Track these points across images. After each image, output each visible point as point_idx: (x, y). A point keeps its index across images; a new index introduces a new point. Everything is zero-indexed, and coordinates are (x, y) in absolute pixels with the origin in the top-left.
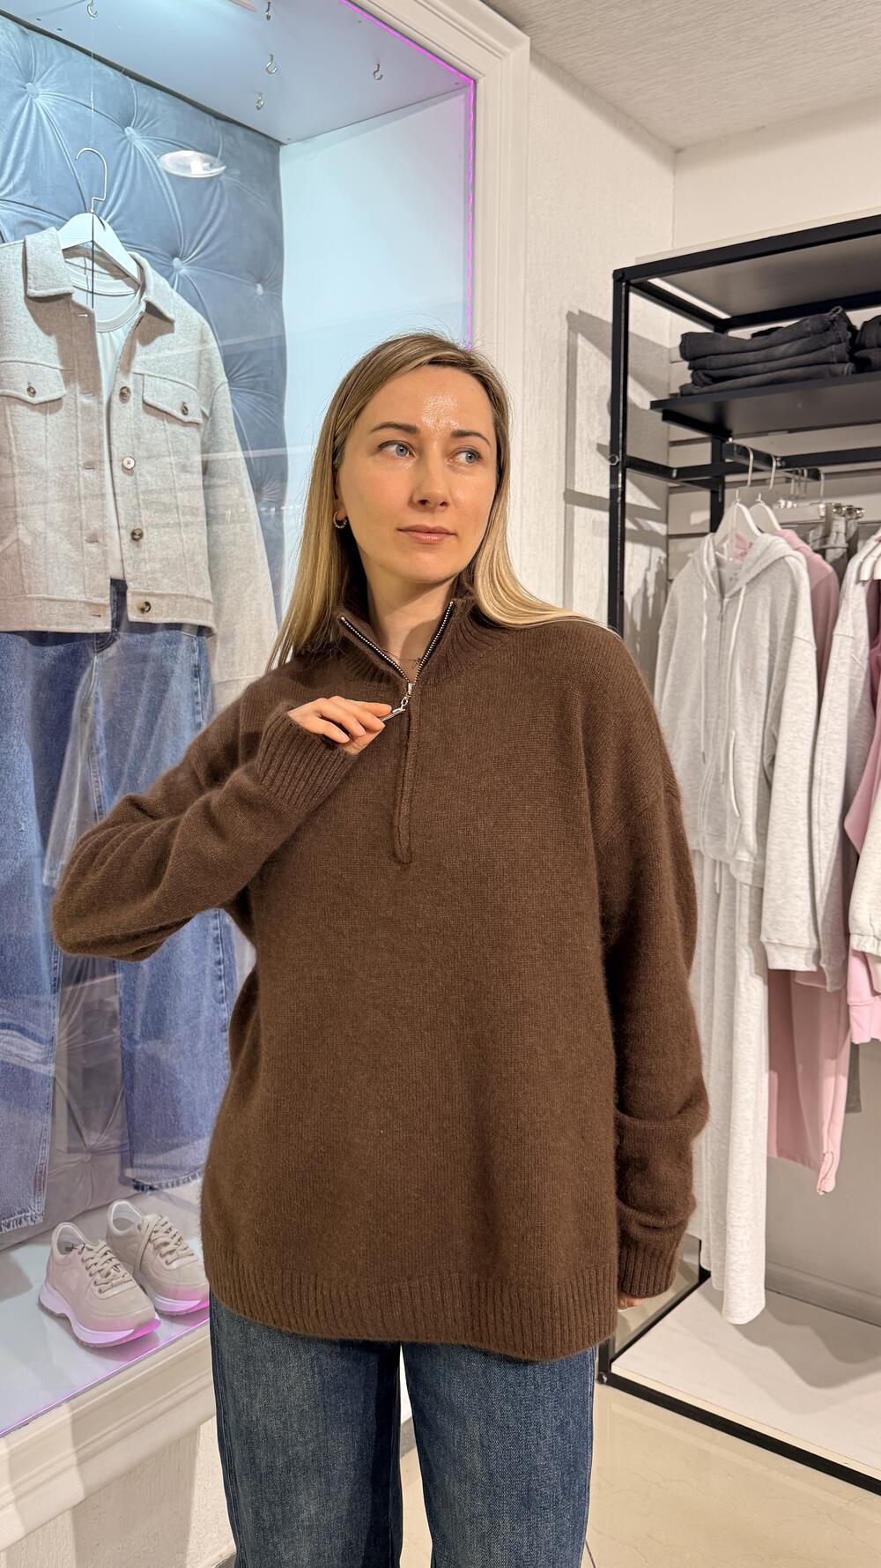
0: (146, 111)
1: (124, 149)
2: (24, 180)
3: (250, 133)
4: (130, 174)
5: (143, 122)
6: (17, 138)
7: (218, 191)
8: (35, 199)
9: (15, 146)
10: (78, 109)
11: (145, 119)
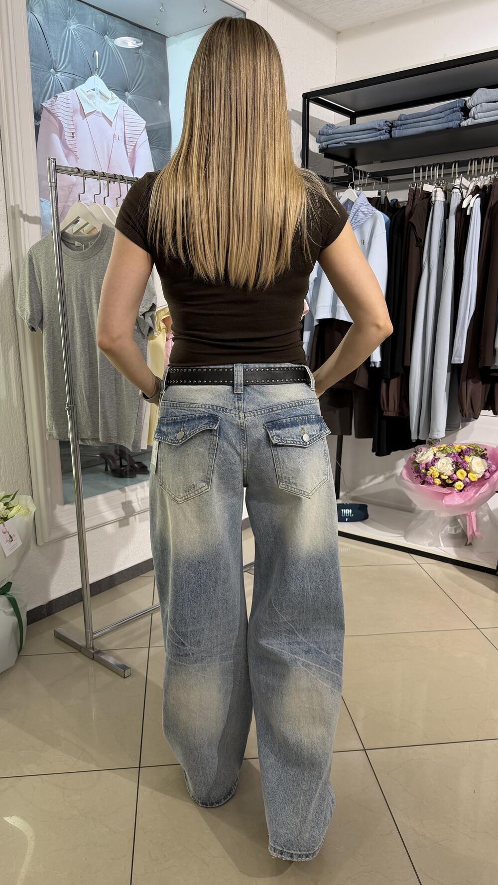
0: (112, 27)
1: (105, 45)
2: (69, 62)
3: (154, 34)
4: (107, 57)
5: (111, 33)
6: (65, 45)
7: (142, 61)
8: (73, 70)
9: (65, 48)
10: (87, 30)
11: (113, 30)
